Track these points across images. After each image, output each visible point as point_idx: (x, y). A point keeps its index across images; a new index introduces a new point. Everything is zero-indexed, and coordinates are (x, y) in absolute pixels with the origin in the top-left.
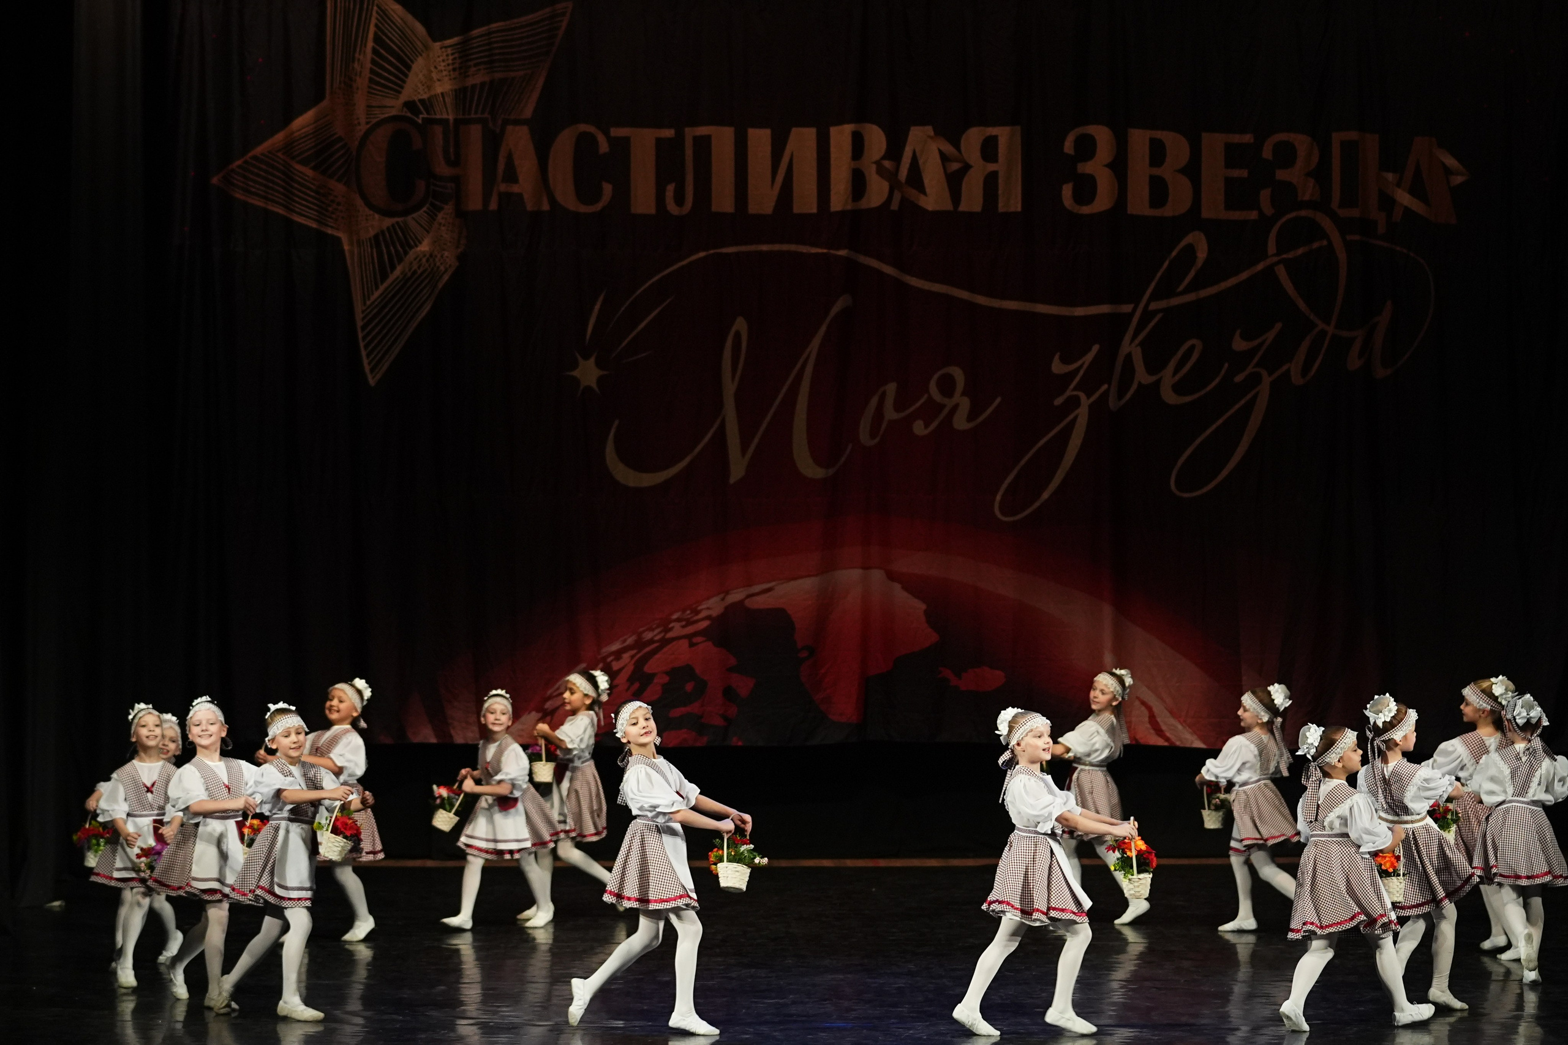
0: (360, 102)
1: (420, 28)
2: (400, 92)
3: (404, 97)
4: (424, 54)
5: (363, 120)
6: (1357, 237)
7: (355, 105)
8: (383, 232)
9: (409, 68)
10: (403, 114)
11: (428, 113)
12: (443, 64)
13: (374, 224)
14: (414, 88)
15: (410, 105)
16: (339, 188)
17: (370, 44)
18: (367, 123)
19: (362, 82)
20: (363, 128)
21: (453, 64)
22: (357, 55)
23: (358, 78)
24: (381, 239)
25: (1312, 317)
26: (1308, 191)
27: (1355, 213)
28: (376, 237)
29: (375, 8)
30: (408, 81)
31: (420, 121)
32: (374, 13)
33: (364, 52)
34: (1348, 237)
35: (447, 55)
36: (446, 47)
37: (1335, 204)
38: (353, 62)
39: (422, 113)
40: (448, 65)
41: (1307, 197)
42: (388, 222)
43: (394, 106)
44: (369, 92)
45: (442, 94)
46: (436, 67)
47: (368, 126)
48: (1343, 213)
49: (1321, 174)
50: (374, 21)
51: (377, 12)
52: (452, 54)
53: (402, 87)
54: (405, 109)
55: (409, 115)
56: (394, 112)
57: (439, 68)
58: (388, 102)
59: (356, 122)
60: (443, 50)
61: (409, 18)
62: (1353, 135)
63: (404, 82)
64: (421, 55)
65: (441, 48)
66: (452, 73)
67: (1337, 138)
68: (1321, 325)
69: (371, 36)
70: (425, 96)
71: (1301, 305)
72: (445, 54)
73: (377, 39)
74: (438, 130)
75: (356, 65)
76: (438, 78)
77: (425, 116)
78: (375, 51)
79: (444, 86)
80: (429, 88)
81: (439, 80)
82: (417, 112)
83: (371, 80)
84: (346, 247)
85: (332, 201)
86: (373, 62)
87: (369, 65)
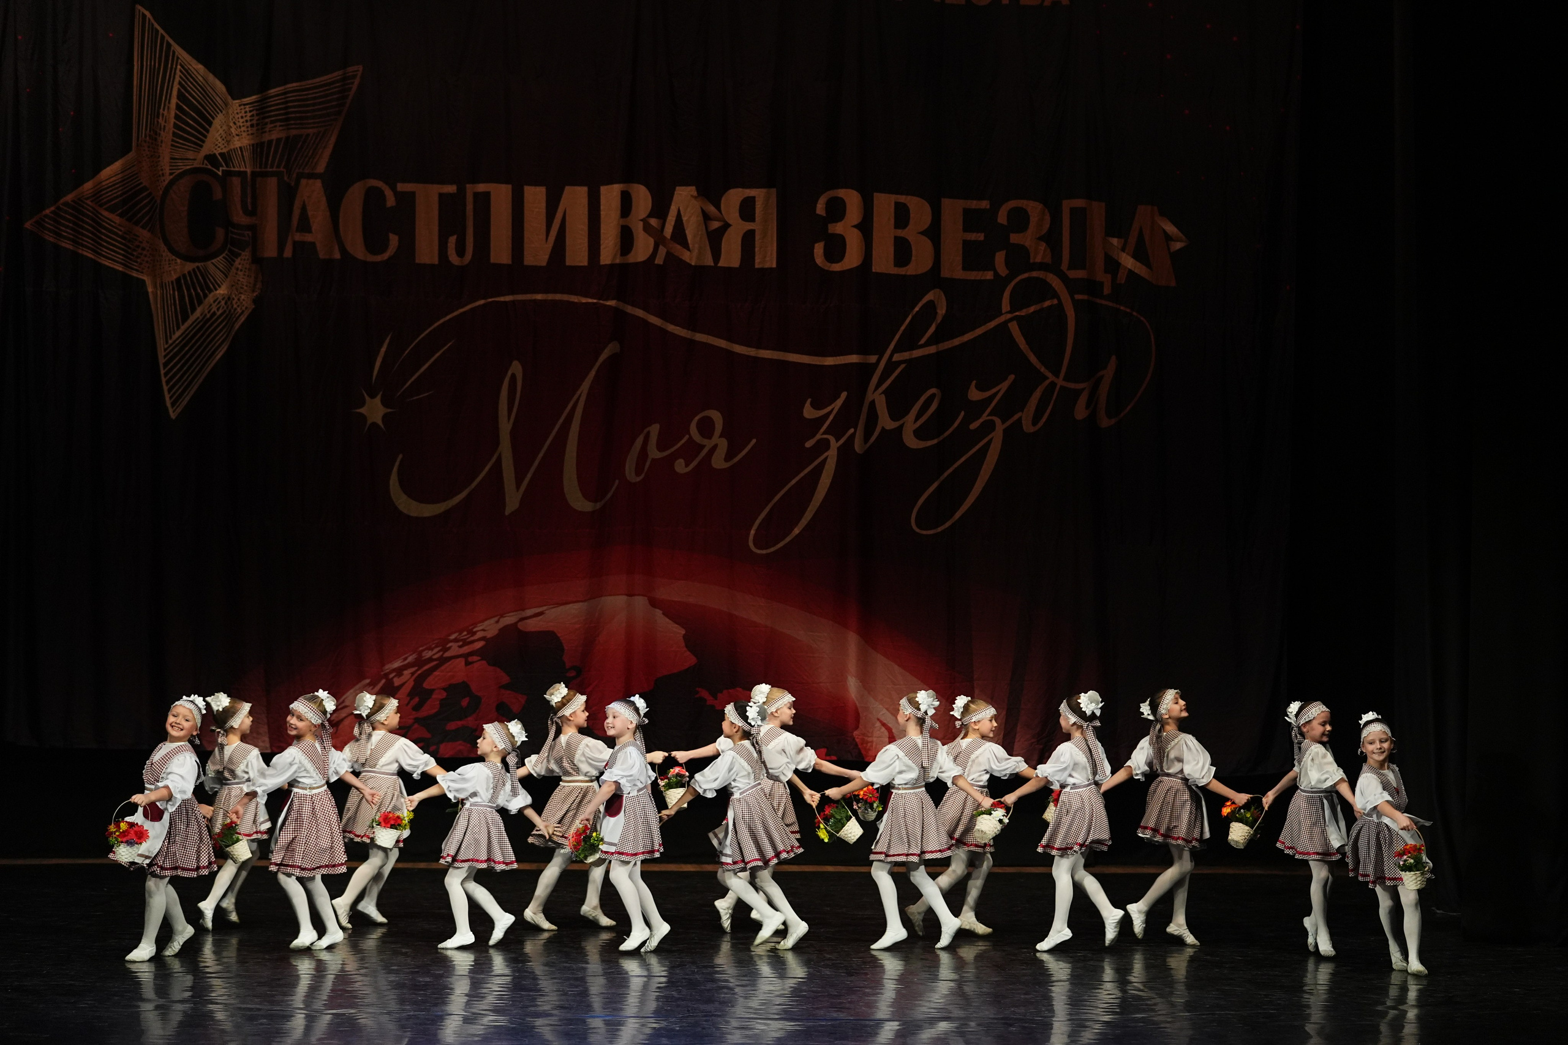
0: (165, 153)
1: (220, 86)
2: (201, 146)
3: (205, 151)
4: (224, 112)
5: (168, 172)
6: (1085, 297)
7: (159, 157)
8: (184, 276)
9: (210, 124)
10: (204, 166)
11: (227, 166)
12: (241, 120)
13: (176, 268)
14: (215, 141)
15: (211, 158)
16: (144, 234)
17: (174, 101)
18: (171, 174)
19: (167, 136)
20: (168, 178)
21: (251, 120)
22: (161, 111)
23: (162, 133)
24: (183, 281)
25: (1043, 369)
26: (1040, 254)
27: (1083, 274)
28: (178, 280)
29: (179, 67)
30: (209, 136)
31: (220, 173)
32: (178, 72)
33: (169, 108)
34: (1078, 297)
35: (246, 112)
36: (244, 105)
37: (1064, 266)
38: (158, 118)
39: (223, 166)
40: (247, 121)
41: (1038, 259)
42: (190, 266)
43: (196, 158)
44: (172, 145)
45: (240, 148)
46: (235, 123)
47: (171, 177)
48: (1073, 274)
49: (1051, 238)
50: (177, 79)
51: (181, 71)
52: (250, 111)
53: (203, 142)
54: (206, 162)
55: (209, 167)
56: (196, 165)
57: (238, 124)
58: (190, 155)
59: (161, 173)
60: (242, 107)
61: (211, 77)
62: (1082, 203)
63: (205, 137)
64: (222, 112)
65: (240, 106)
66: (249, 129)
67: (1067, 205)
68: (1051, 377)
69: (175, 93)
70: (225, 151)
71: (1033, 359)
72: (243, 111)
73: (180, 96)
74: (236, 181)
75: (160, 120)
76: (237, 132)
77: (225, 168)
78: (178, 107)
79: (242, 141)
80: (228, 142)
81: (237, 135)
82: (217, 165)
83: (174, 134)
84: (150, 290)
85: (138, 246)
86: (177, 117)
87: (173, 120)
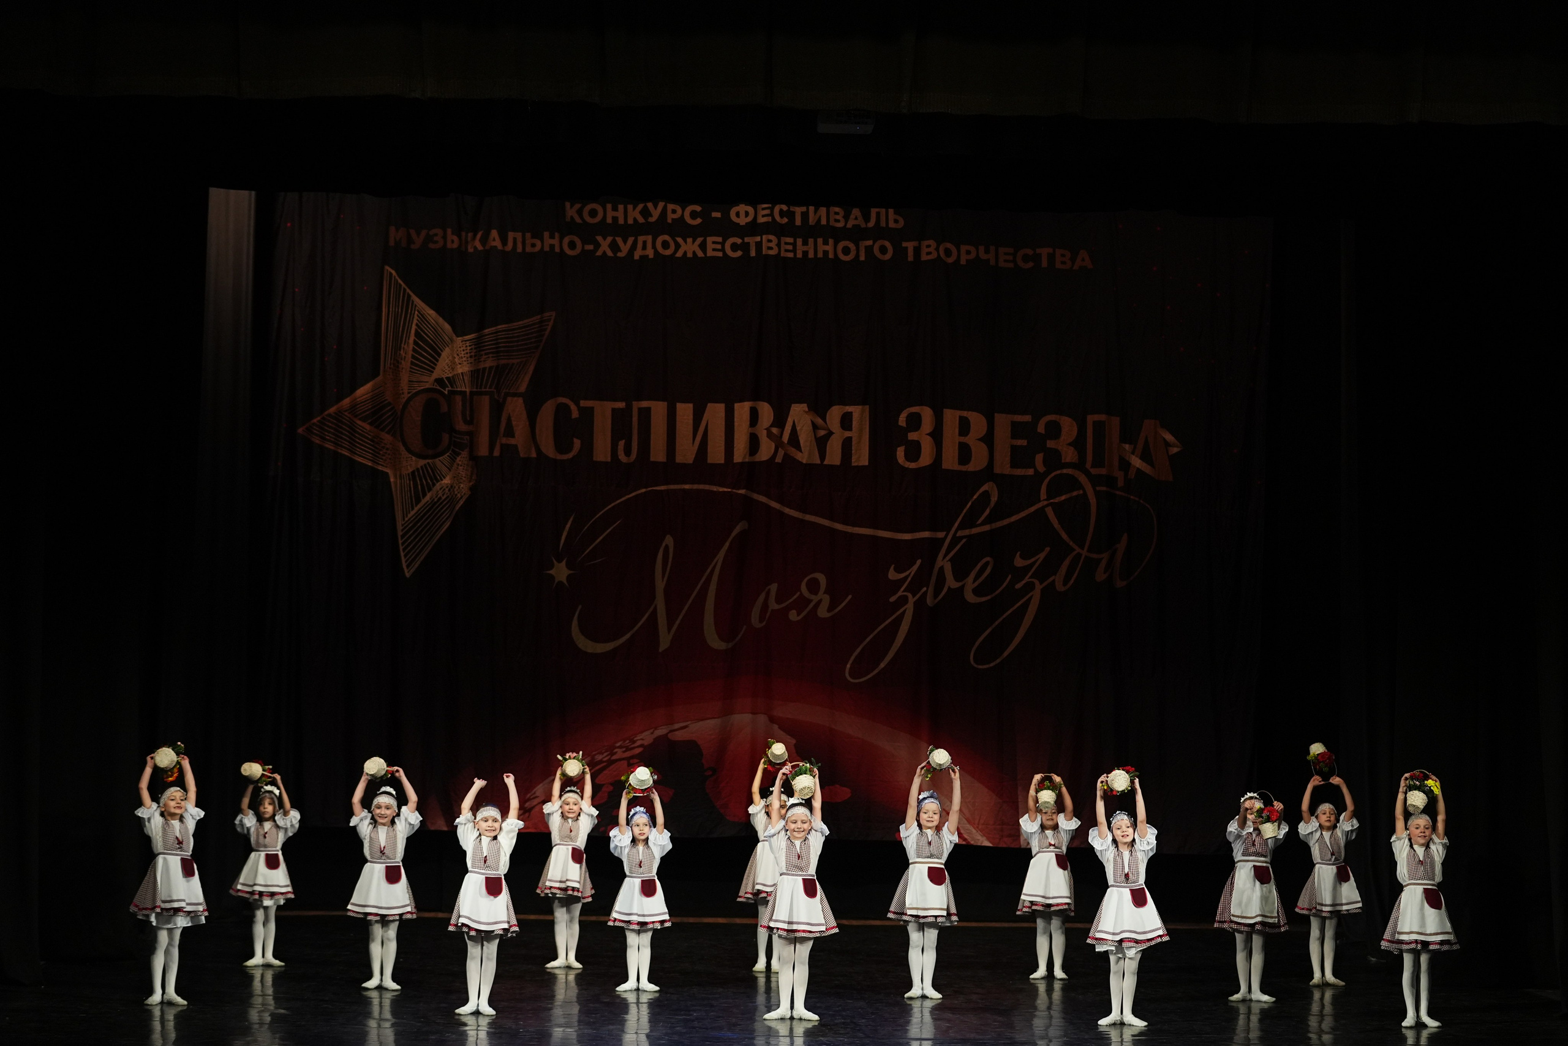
0: (405, 378)
1: (447, 327)
2: (433, 372)
3: (435, 375)
4: (450, 346)
5: (406, 391)
6: (1104, 489)
7: (400, 380)
8: (418, 469)
9: (439, 355)
10: (434, 387)
11: (452, 387)
12: (463, 353)
13: (412, 464)
14: (442, 369)
15: (439, 381)
16: (387, 438)
17: (412, 337)
18: (409, 393)
19: (406, 365)
20: (406, 396)
21: (470, 353)
22: (403, 345)
23: (403, 362)
24: (416, 474)
25: (1071, 543)
26: (1069, 455)
27: (1103, 471)
28: (413, 472)
29: (416, 312)
30: (439, 364)
31: (446, 392)
32: (416, 316)
33: (408, 342)
34: (1098, 488)
35: (466, 346)
36: (466, 341)
37: (1088, 465)
38: (400, 350)
39: (448, 387)
40: (467, 353)
41: (1068, 460)
42: (422, 462)
43: (428, 381)
44: (410, 371)
45: (462, 373)
46: (458, 355)
47: (409, 395)
48: (1094, 471)
49: (1078, 444)
50: (415, 321)
51: (418, 316)
52: (470, 346)
53: (434, 368)
54: (435, 384)
55: (438, 388)
56: (428, 386)
57: (460, 355)
58: (425, 379)
59: (401, 392)
60: (464, 343)
61: (441, 320)
62: (1102, 417)
63: (436, 365)
64: (448, 346)
65: (462, 342)
66: (469, 359)
67: (1091, 419)
68: (1078, 550)
69: (413, 331)
70: (450, 375)
71: (1064, 536)
72: (464, 346)
73: (417, 334)
74: (458, 398)
75: (402, 352)
76: (459, 362)
77: (450, 389)
78: (415, 343)
79: (463, 368)
80: (453, 369)
81: (460, 364)
82: (444, 386)
83: (412, 363)
84: (392, 480)
85: (383, 447)
86: (414, 350)
87: (411, 353)
